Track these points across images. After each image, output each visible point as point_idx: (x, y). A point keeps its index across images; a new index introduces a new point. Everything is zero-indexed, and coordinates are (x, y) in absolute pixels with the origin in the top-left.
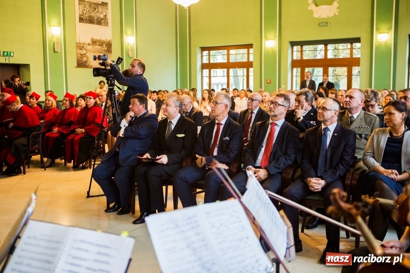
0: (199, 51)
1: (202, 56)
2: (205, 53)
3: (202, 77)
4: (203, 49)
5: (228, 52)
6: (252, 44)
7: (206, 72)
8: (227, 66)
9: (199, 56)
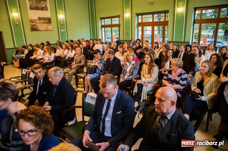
0: (100, 19)
1: (101, 22)
2: (103, 20)
3: (102, 31)
4: (102, 18)
5: (111, 20)
6: (120, 16)
7: (103, 29)
8: (111, 26)
9: (100, 22)
